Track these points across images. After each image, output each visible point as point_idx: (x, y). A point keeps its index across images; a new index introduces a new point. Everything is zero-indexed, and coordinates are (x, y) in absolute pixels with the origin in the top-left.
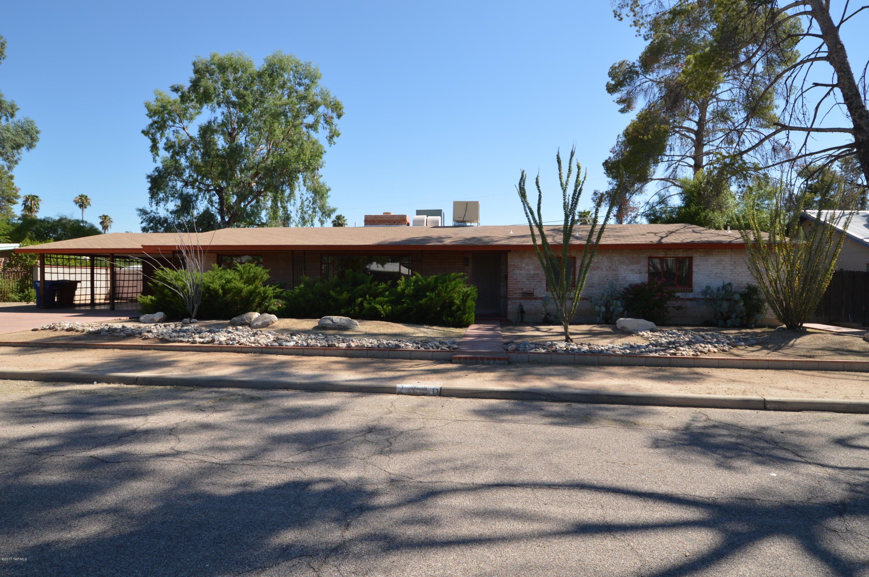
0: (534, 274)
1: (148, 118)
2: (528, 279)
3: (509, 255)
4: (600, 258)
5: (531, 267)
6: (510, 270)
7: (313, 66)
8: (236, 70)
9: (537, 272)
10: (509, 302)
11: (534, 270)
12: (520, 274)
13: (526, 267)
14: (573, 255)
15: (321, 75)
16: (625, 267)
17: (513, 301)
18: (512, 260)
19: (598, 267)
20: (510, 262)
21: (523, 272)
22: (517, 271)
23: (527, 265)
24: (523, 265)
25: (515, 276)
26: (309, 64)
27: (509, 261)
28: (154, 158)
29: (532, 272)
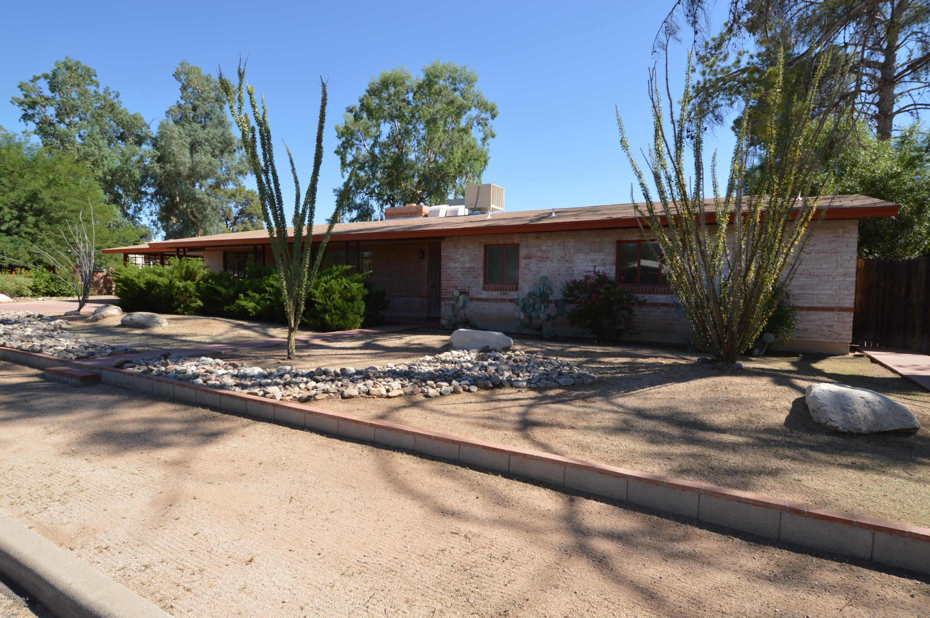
0: (470, 268)
1: (337, 139)
2: (463, 275)
3: (443, 244)
4: (550, 244)
5: (466, 259)
6: (443, 262)
7: (468, 70)
8: (395, 84)
9: (473, 265)
10: (443, 304)
11: (470, 262)
12: (454, 268)
13: (461, 259)
14: (515, 242)
15: (477, 77)
16: (582, 257)
17: (447, 302)
18: (447, 250)
19: (547, 258)
20: (444, 253)
21: (457, 265)
22: (451, 265)
23: (462, 256)
24: (458, 256)
25: (449, 271)
26: (464, 68)
27: (442, 251)
28: (342, 174)
29: (468, 265)
